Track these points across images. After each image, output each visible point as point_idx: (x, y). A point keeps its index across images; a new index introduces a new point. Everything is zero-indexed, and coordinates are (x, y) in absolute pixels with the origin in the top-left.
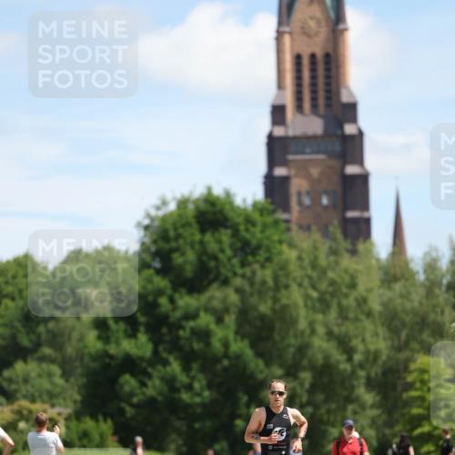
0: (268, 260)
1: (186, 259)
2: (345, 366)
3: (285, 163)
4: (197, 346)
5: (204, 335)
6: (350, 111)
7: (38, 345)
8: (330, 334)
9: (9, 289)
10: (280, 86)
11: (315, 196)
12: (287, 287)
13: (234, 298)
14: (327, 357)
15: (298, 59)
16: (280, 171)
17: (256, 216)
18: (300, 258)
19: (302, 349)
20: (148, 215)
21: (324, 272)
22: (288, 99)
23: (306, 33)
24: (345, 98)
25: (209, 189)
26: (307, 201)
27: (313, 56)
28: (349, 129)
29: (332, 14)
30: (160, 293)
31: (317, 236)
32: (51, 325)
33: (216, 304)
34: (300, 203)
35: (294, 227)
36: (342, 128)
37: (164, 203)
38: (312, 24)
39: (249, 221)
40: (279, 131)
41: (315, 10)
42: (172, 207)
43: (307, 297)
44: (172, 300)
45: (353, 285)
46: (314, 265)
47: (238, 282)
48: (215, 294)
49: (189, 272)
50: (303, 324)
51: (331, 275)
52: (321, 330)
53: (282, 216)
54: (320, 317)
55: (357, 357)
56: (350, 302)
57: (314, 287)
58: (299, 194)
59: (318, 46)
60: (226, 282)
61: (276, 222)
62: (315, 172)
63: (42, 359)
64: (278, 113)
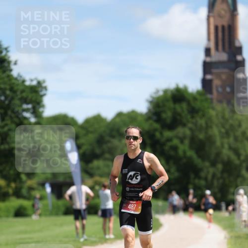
0: (204, 115)
1: (167, 115)
2: (237, 162)
3: (210, 73)
4: (172, 153)
5: (175, 148)
6: (239, 50)
7: (103, 153)
8: (230, 148)
9: (91, 129)
10: (209, 39)
11: (224, 87)
12: (211, 127)
13: (188, 132)
14: (229, 158)
15: (216, 28)
16: (209, 77)
17: (198, 97)
18: (217, 115)
19: (218, 154)
20: (151, 97)
21: (227, 120)
22: (212, 45)
23: (220, 16)
24: (237, 44)
25: (177, 85)
26: (220, 90)
27: (223, 27)
28: (239, 58)
29: (232, 7)
30: (156, 130)
31: (225, 105)
32: (109, 145)
33: (181, 135)
34: (217, 91)
35: (215, 101)
36: (235, 57)
37: (158, 91)
38: (223, 12)
39: (195, 99)
40: (208, 59)
41: (224, 6)
42: (161, 93)
43: (220, 132)
44: (161, 133)
45: (240, 125)
46: (223, 117)
47: (190, 125)
48: (180, 131)
49: (169, 121)
50: (218, 143)
51: (231, 122)
52: (226, 146)
53: (209, 96)
54: (226, 141)
55: (242, 158)
56: (239, 133)
57: (223, 127)
58: (217, 87)
59: (225, 22)
60: (184, 125)
61: (206, 99)
62: (224, 77)
63: (106, 159)
64: (208, 51)
